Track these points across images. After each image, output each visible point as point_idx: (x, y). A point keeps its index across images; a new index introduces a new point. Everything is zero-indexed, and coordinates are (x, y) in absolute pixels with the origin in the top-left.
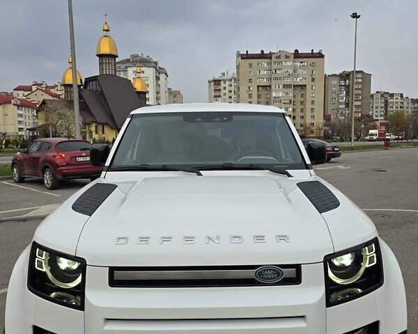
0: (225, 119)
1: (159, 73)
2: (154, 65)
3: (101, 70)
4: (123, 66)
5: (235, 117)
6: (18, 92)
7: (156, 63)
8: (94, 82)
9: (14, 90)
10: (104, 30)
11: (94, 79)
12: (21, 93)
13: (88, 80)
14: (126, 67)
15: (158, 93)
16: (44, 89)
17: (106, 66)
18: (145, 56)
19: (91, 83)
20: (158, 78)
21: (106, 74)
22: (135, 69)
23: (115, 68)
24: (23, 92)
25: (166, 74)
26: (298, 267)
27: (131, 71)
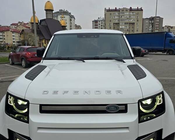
0: (96, 36)
1: (71, 18)
3: (47, 16)
4: (56, 15)
5: (100, 35)
6: (12, 26)
7: (70, 13)
8: (44, 22)
9: (11, 25)
11: (44, 20)
12: (13, 26)
13: (41, 21)
14: (58, 15)
15: (71, 26)
16: (23, 25)
17: (49, 15)
18: (65, 10)
19: (42, 22)
20: (71, 20)
21: (49, 18)
22: (61, 16)
23: (53, 16)
24: (14, 26)
25: (74, 18)
26: (126, 105)
27: (59, 17)
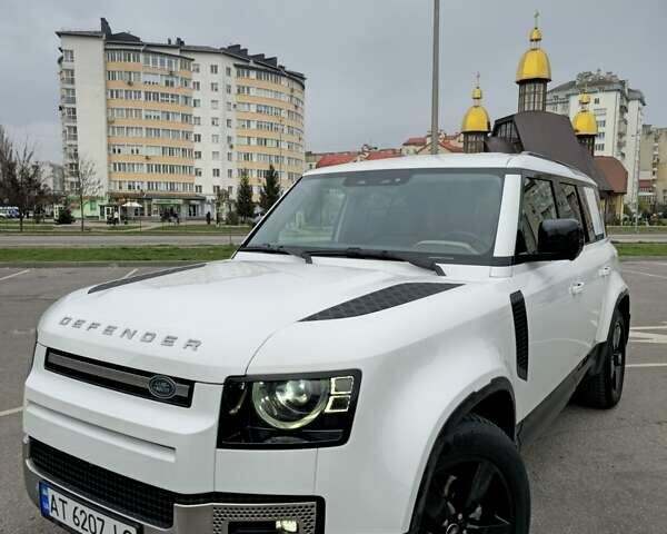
0: (398, 180)
1: (628, 100)
2: (620, 87)
3: (521, 104)
4: (562, 95)
6: (409, 148)
7: (623, 83)
8: (509, 126)
9: (405, 144)
10: (532, 40)
11: (509, 120)
13: (500, 123)
14: (568, 96)
15: (621, 135)
16: (442, 141)
17: (529, 98)
18: (603, 74)
20: (624, 110)
22: (580, 97)
23: (545, 99)
24: (413, 147)
25: (642, 101)
26: (191, 385)
27: (574, 101)
